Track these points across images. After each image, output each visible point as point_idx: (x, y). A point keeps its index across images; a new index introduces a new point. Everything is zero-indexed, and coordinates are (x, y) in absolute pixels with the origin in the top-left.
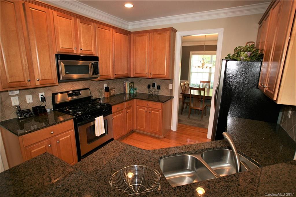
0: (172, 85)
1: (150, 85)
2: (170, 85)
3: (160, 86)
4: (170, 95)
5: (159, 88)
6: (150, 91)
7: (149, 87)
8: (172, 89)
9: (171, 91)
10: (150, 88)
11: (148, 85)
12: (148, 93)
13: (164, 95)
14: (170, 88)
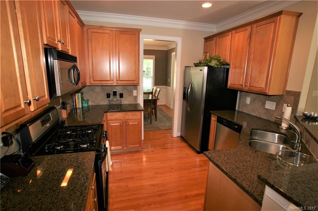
0: (136, 91)
1: (110, 94)
2: (134, 91)
3: (122, 94)
4: (135, 102)
5: (121, 96)
6: (111, 101)
7: (108, 96)
8: (136, 95)
9: (136, 98)
10: (110, 97)
11: (107, 94)
12: (108, 104)
13: (127, 103)
14: (134, 95)
